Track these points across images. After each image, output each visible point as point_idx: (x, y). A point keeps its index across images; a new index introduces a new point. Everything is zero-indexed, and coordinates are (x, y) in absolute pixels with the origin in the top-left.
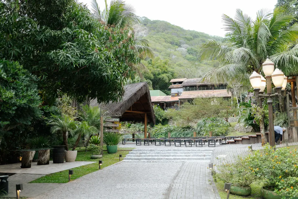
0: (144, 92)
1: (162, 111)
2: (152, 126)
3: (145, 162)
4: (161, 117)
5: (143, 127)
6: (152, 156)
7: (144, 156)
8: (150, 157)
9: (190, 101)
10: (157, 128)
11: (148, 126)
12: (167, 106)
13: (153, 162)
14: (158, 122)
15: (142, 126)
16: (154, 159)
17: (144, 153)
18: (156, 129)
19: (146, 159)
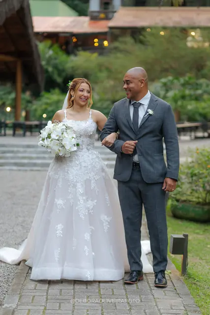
0: (17, 6)
1: (63, 57)
2: (36, 95)
3: (12, 170)
4: (60, 72)
5: (13, 96)
6: (31, 158)
7: (12, 158)
8: (26, 161)
9: (135, 32)
10: (48, 101)
11: (27, 95)
12: (76, 46)
13: (32, 170)
14: (51, 85)
15: (10, 93)
16: (35, 165)
17: (12, 152)
18: (47, 104)
19: (16, 164)
